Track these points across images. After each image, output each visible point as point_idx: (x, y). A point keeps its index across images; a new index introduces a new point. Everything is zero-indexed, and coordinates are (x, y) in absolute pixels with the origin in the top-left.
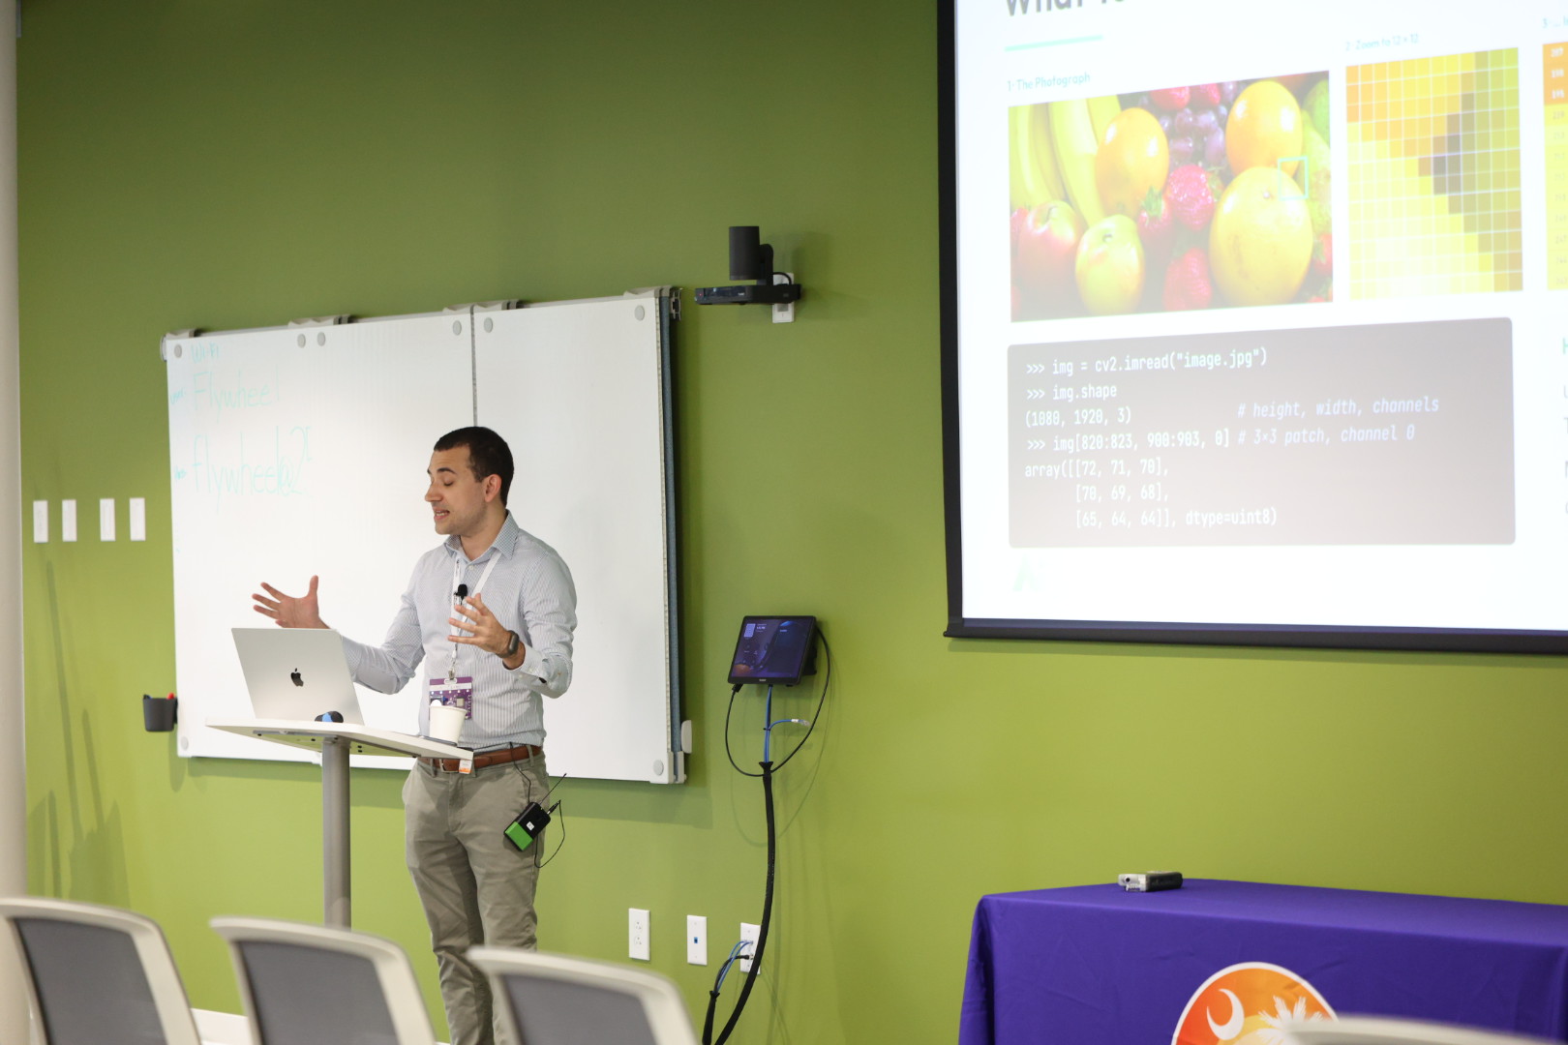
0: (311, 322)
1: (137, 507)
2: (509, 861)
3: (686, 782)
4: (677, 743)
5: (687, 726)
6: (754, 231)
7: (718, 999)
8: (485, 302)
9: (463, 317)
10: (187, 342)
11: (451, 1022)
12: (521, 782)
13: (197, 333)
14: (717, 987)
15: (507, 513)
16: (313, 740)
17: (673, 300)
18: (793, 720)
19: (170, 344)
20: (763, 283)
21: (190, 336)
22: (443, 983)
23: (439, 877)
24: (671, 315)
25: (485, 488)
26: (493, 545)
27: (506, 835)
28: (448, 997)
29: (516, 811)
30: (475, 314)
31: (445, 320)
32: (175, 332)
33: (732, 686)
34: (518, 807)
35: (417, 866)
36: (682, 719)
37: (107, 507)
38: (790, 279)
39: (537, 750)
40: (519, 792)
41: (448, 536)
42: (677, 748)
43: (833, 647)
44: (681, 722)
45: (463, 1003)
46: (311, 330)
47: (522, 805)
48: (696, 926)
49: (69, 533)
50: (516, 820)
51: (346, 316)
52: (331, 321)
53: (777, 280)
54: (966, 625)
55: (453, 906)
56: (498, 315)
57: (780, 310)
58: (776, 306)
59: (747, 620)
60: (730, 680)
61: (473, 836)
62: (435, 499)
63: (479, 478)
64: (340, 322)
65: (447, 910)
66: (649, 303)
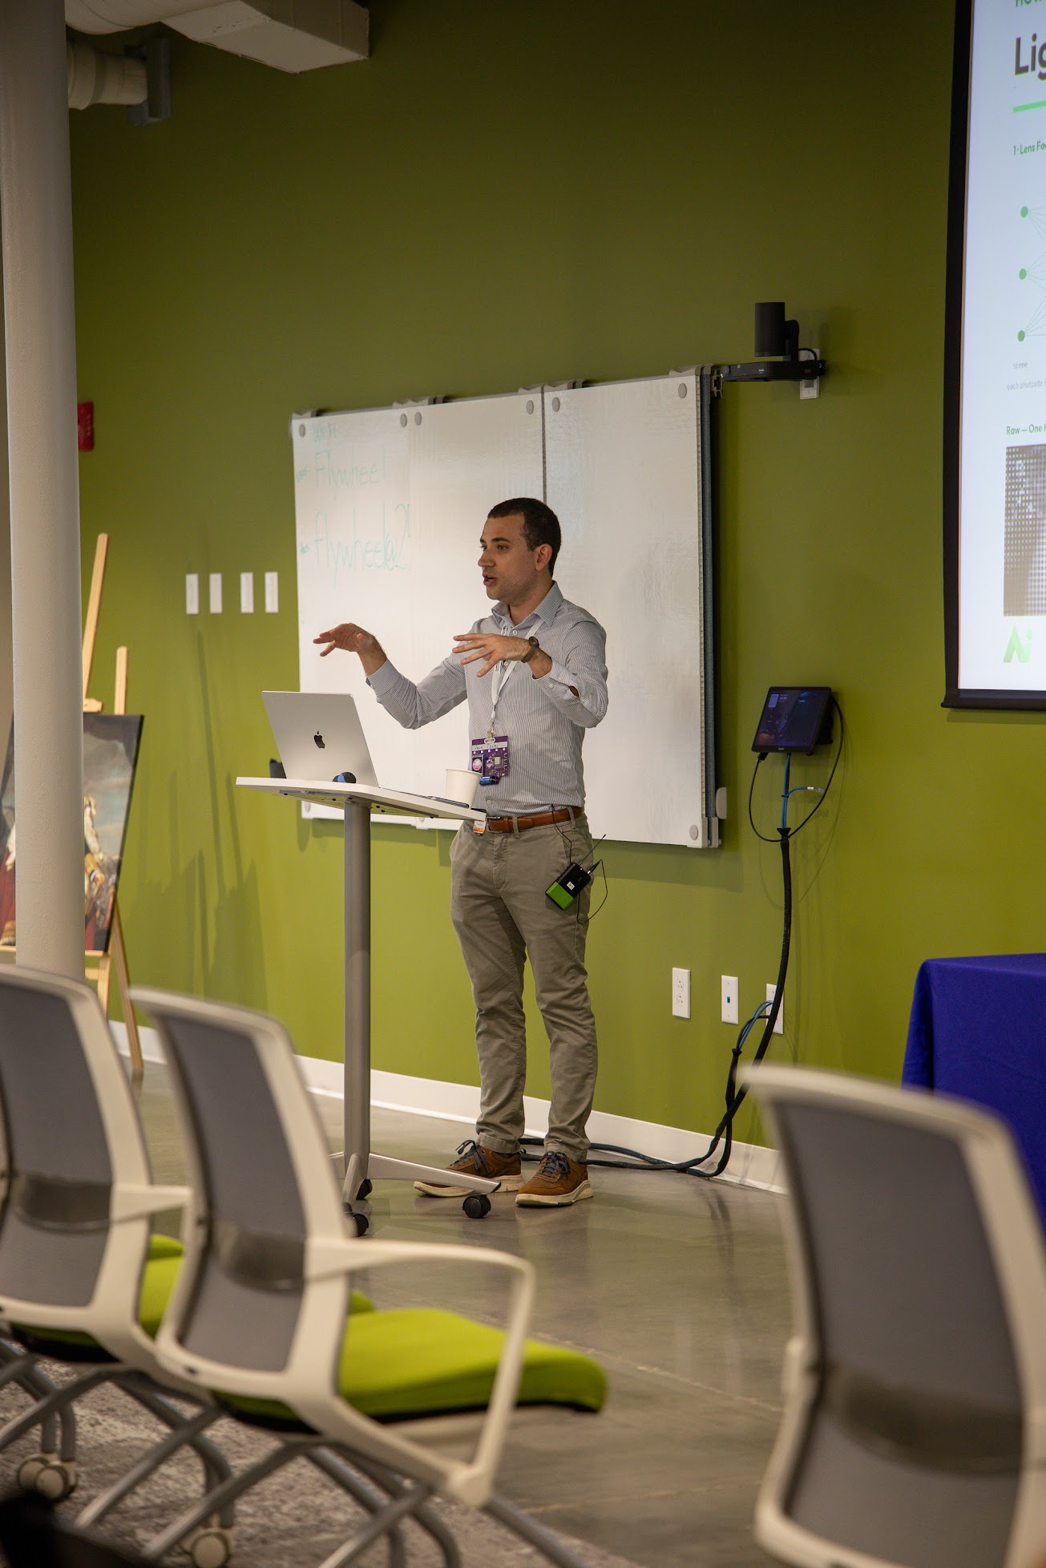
0: (410, 402)
1: (271, 580)
2: (552, 920)
3: (720, 846)
4: (712, 809)
5: (722, 793)
6: (779, 307)
7: (740, 1057)
8: (554, 384)
9: (534, 397)
10: (311, 422)
11: (483, 1073)
12: (562, 844)
13: (319, 413)
14: (739, 1048)
15: (554, 582)
16: (334, 800)
17: (715, 377)
18: (809, 788)
19: (296, 424)
20: (788, 359)
21: (312, 416)
22: (479, 1035)
23: (481, 931)
24: (712, 392)
25: (537, 557)
26: (535, 612)
27: (547, 894)
28: (483, 1048)
29: (558, 871)
30: (546, 394)
31: (521, 400)
32: (300, 412)
33: (758, 754)
34: (558, 867)
35: (461, 920)
36: (717, 787)
37: (246, 580)
38: (815, 355)
39: (578, 811)
40: (560, 853)
41: (497, 602)
42: (711, 813)
43: (846, 715)
44: (716, 789)
45: (498, 1053)
46: (410, 410)
47: (563, 865)
48: (729, 985)
49: (216, 606)
50: (557, 881)
51: (440, 396)
52: (426, 401)
53: (804, 356)
54: (962, 696)
55: (495, 959)
56: (564, 394)
57: (808, 386)
58: (803, 383)
59: (772, 690)
60: (755, 748)
61: (515, 894)
62: (487, 565)
63: (532, 547)
64: (434, 401)
65: (489, 963)
66: (691, 381)
